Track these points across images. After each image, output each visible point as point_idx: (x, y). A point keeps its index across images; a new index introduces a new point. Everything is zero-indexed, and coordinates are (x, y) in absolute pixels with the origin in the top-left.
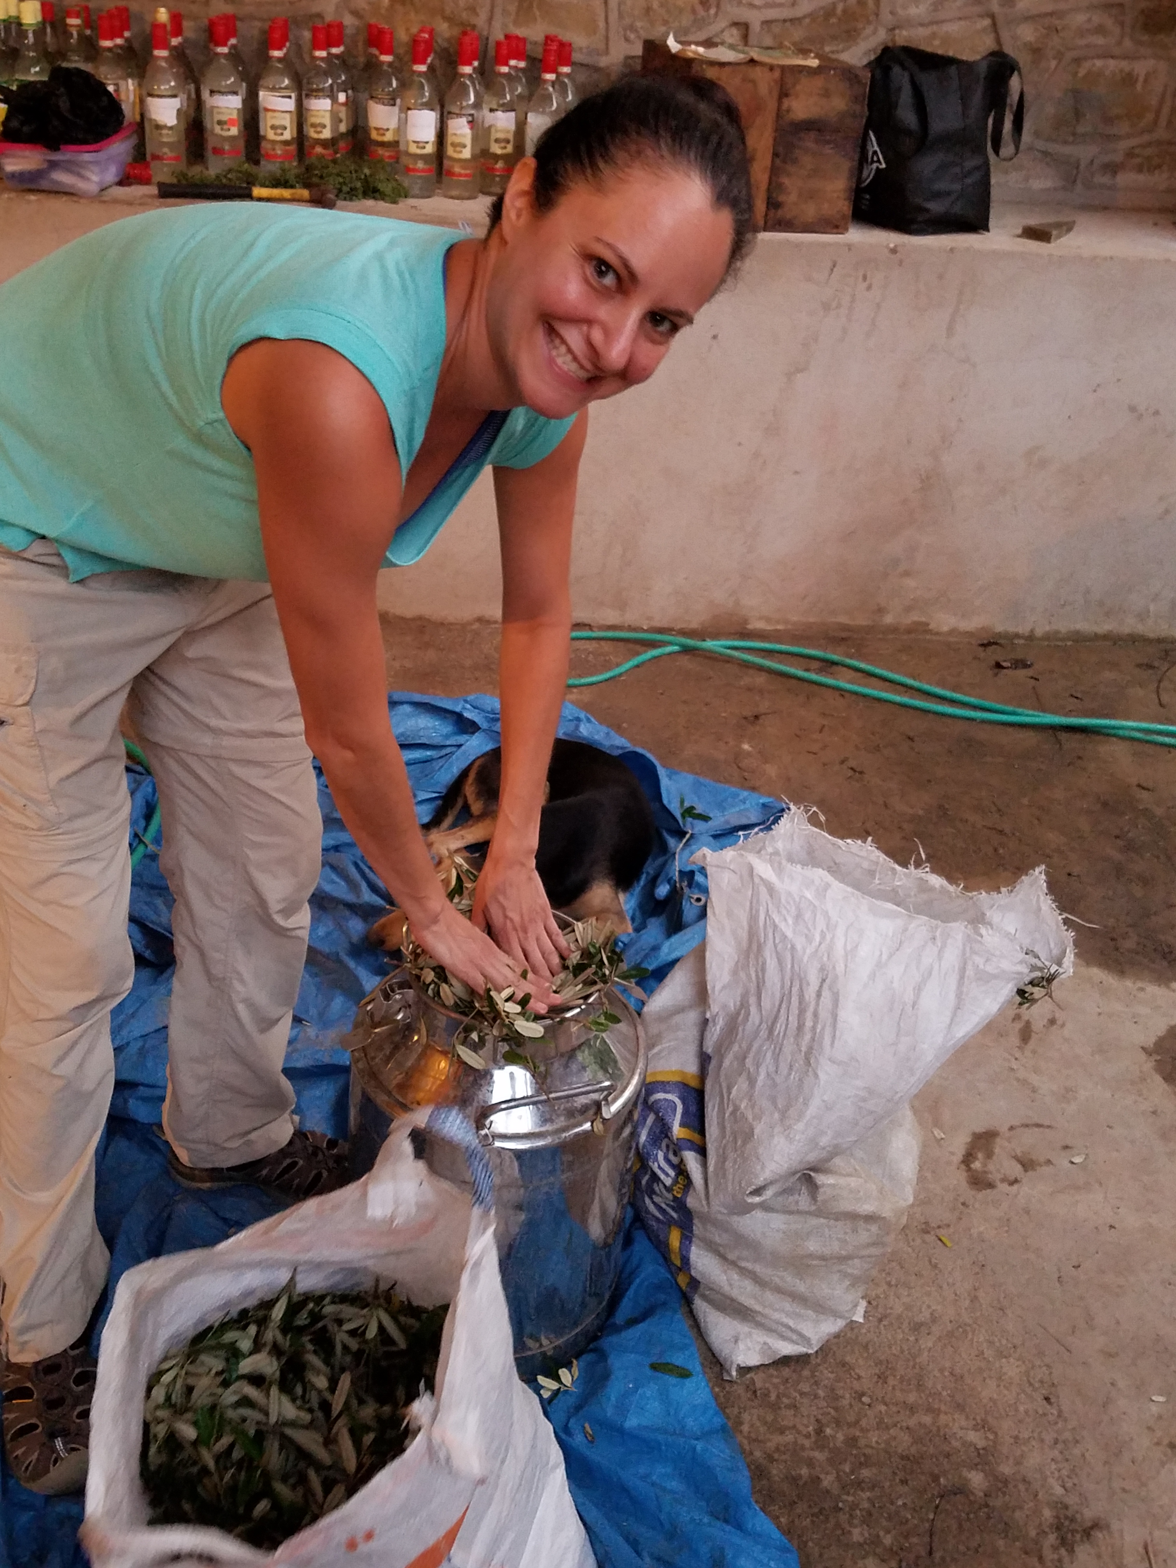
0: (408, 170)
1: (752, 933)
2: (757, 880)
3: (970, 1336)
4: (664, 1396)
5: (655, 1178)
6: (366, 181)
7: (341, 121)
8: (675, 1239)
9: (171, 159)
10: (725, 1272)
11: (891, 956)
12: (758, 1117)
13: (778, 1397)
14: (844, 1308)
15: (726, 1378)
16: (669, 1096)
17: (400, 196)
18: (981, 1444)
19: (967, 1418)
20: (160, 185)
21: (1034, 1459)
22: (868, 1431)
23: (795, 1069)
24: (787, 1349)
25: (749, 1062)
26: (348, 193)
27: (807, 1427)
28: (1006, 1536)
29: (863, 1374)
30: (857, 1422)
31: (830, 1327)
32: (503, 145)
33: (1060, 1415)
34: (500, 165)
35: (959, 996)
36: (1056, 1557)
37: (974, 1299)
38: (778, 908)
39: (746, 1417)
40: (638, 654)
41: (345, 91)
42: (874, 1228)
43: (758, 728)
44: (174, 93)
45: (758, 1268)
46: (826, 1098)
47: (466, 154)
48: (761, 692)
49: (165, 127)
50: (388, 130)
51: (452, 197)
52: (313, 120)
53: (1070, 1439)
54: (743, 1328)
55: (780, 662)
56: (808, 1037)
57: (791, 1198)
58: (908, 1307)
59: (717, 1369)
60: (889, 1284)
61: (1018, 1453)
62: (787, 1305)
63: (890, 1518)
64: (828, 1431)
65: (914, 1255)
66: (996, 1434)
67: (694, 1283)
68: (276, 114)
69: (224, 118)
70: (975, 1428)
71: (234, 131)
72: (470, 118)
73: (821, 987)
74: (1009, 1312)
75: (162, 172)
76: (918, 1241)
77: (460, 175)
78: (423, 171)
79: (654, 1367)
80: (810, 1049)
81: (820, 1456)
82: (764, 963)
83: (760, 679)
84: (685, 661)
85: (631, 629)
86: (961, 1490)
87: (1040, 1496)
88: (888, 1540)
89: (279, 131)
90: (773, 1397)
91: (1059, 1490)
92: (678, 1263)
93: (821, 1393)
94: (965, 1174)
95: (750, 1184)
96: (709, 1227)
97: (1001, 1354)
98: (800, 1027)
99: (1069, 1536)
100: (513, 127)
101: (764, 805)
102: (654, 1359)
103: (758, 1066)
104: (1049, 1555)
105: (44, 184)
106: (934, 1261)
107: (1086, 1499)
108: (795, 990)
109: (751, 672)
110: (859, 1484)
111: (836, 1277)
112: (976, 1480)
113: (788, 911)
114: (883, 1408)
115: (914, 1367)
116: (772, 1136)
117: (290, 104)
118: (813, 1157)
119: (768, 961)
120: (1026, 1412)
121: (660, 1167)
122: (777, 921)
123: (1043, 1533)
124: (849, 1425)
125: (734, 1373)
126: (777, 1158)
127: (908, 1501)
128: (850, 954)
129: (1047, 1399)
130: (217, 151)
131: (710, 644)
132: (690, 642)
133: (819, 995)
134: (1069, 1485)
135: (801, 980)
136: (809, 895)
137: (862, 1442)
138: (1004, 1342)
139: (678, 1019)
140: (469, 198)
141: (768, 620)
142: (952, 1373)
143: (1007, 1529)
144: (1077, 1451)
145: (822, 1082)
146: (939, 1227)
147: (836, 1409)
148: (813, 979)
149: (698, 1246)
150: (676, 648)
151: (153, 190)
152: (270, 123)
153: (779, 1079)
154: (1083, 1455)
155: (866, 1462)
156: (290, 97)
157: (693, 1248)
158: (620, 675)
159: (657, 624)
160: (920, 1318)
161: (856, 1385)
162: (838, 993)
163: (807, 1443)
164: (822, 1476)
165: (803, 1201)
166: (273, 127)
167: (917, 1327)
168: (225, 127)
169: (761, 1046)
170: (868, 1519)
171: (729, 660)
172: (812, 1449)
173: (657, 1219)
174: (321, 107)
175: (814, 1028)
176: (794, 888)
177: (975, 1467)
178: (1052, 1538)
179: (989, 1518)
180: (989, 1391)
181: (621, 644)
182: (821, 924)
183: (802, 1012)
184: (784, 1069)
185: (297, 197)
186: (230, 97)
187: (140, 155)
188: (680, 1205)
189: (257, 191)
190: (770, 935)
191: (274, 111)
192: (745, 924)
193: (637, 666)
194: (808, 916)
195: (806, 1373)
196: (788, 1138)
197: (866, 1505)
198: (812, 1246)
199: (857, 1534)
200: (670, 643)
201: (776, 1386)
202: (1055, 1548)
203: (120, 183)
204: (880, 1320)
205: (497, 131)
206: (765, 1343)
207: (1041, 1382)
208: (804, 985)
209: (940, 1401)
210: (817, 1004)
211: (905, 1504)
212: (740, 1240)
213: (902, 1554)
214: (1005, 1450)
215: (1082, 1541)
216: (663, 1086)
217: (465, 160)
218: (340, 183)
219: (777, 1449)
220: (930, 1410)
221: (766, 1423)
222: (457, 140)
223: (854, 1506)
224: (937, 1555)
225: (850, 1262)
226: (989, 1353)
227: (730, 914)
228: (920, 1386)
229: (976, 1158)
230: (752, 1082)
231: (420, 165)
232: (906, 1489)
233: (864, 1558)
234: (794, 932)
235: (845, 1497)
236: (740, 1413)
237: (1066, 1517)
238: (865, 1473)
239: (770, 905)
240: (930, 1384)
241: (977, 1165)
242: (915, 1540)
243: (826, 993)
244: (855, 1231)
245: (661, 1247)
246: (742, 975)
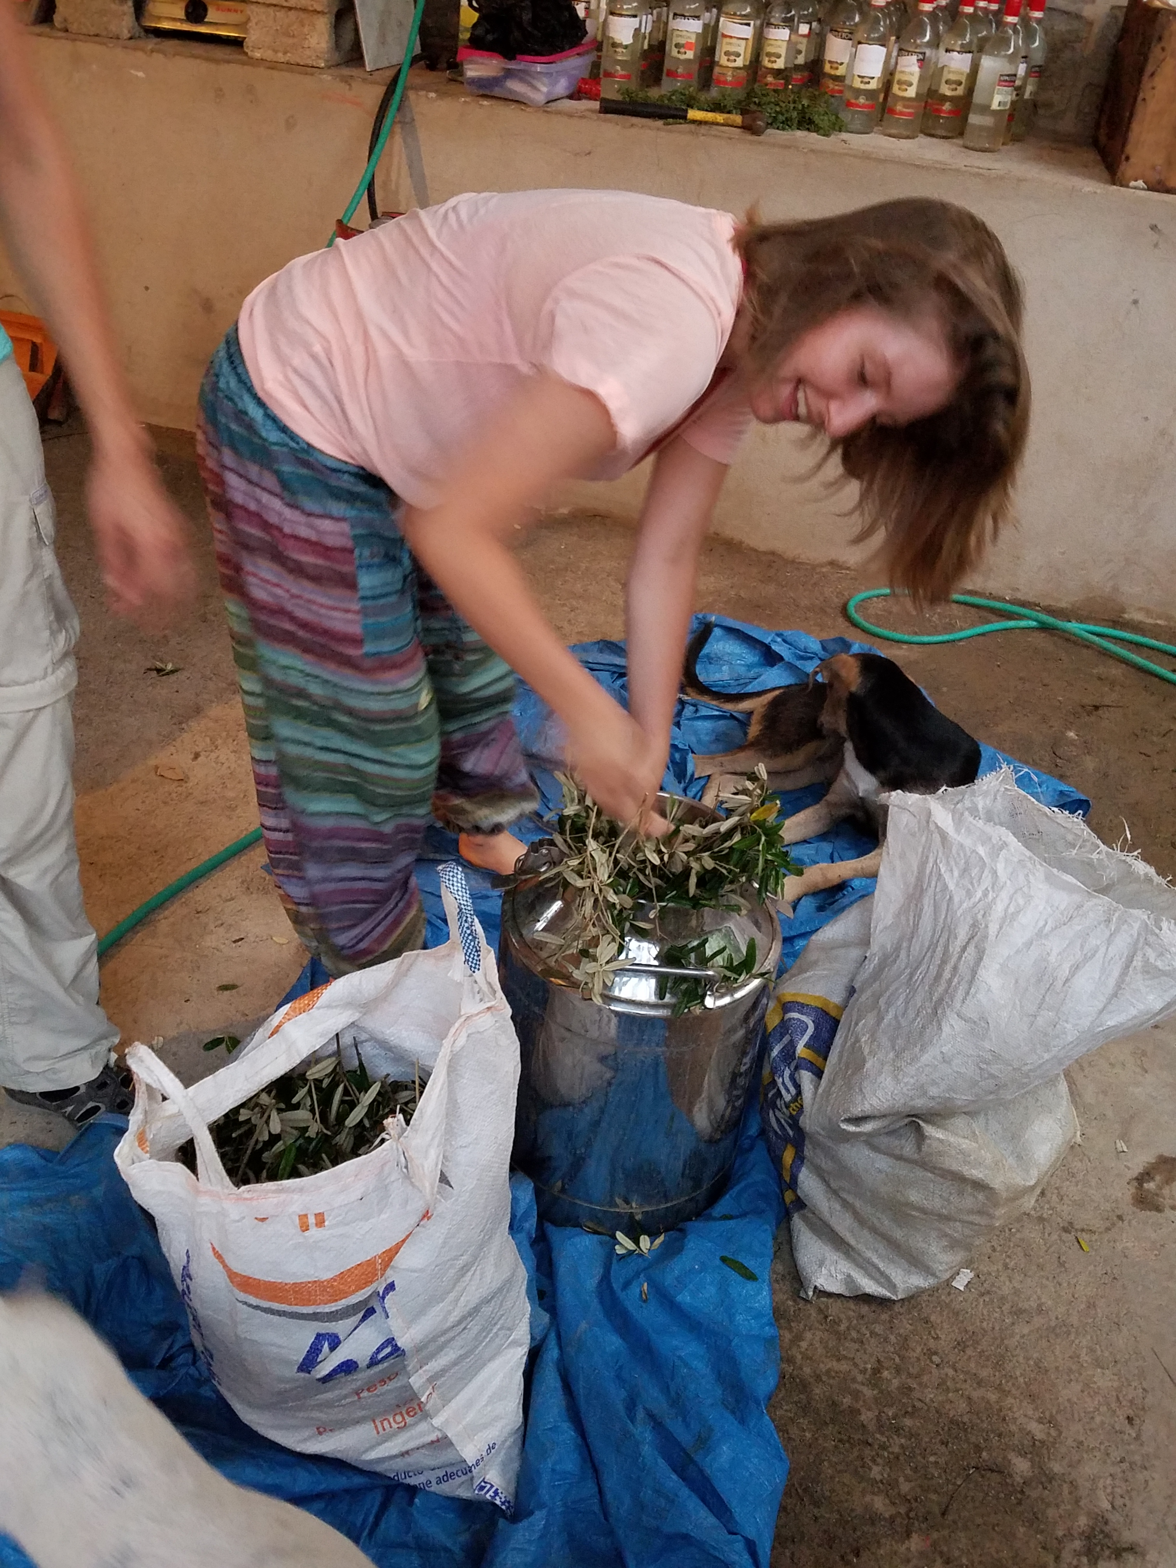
0: (849, 104)
1: (919, 879)
2: (932, 827)
3: (1072, 1337)
4: (723, 1287)
5: (779, 1094)
6: (803, 112)
7: (800, 52)
8: (788, 1156)
9: (621, 77)
10: (829, 1200)
11: (1053, 930)
12: (872, 1053)
13: (848, 1328)
14: (939, 1268)
15: (802, 1295)
16: (803, 1018)
17: (834, 129)
18: (1039, 1436)
19: (1036, 1409)
20: (603, 101)
21: (1090, 1468)
22: (926, 1386)
23: (921, 1015)
24: (870, 1287)
25: (882, 1001)
26: (783, 123)
27: (866, 1363)
28: (1031, 1525)
29: (943, 1337)
30: (917, 1376)
31: (918, 1281)
32: (954, 86)
33: (1138, 1438)
34: (947, 106)
35: (1119, 986)
36: (1075, 1562)
37: (1091, 1305)
38: (947, 858)
39: (808, 1335)
40: (988, 622)
41: (810, 23)
42: (981, 1197)
43: (1093, 719)
44: (633, 13)
45: (858, 1204)
46: (944, 1050)
47: (911, 92)
48: (1112, 684)
49: (620, 45)
50: (842, 64)
51: (890, 136)
52: (769, 49)
53: (1139, 1463)
54: (831, 1255)
55: (1147, 658)
56: (941, 989)
57: (897, 1142)
58: (1016, 1292)
59: (796, 1286)
60: (1006, 1267)
61: (1076, 1458)
62: (881, 1247)
63: (915, 1470)
64: (886, 1374)
65: (1044, 1248)
66: (1060, 1433)
67: (800, 1204)
68: (734, 41)
69: (682, 41)
70: (1040, 1421)
71: (690, 55)
72: (921, 57)
73: (968, 943)
74: (1124, 1329)
75: (610, 90)
76: (1055, 1237)
77: (901, 113)
78: (863, 106)
79: (724, 1259)
80: (941, 1000)
81: (868, 1393)
82: (921, 910)
83: (1116, 671)
84: (1040, 640)
85: (991, 597)
86: (1000, 1470)
87: (1082, 1503)
88: (905, 1487)
89: (732, 58)
90: (843, 1327)
91: (1106, 1505)
92: (787, 1179)
93: (892, 1338)
94: (1133, 1190)
95: (846, 1111)
96: (818, 1151)
97: (1098, 1363)
98: (938, 977)
99: (1098, 1549)
100: (967, 70)
101: (1061, 792)
102: (725, 1254)
103: (889, 1004)
104: (1067, 1556)
105: (497, 92)
106: (1063, 1258)
107: (1131, 1522)
108: (942, 941)
109: (1111, 662)
110: (898, 1430)
111: (934, 1234)
112: (1021, 1466)
113: (956, 864)
114: (951, 1372)
115: (999, 1346)
116: (880, 1073)
117: (747, 32)
118: (920, 1103)
119: (926, 907)
120: (1103, 1423)
121: (783, 1083)
122: (943, 870)
123: (1069, 1535)
124: (910, 1375)
125: (811, 1293)
126: (880, 1094)
127: (942, 1461)
128: (1009, 918)
129: (1130, 1419)
130: (672, 74)
131: (1073, 626)
132: (1050, 620)
133: (964, 949)
134: (1119, 1502)
135: (950, 932)
136: (981, 851)
137: (916, 1394)
138: (1107, 1354)
139: (842, 952)
140: (908, 137)
141: (1148, 612)
142: (1036, 1364)
143: (1035, 1520)
144: (1140, 1476)
145: (944, 1035)
146: (1083, 1230)
147: (902, 1358)
148: (962, 933)
149: (808, 1168)
150: (1034, 624)
151: (596, 105)
152: (726, 48)
153: (904, 1023)
154: (1146, 1481)
155: (913, 1413)
156: (748, 25)
157: (803, 1169)
158: (961, 640)
159: (1020, 596)
160: (1025, 1305)
161: (932, 1343)
162: (983, 952)
163: (860, 1378)
164: (863, 1410)
165: (908, 1148)
166: (727, 53)
167: (1018, 1312)
168: (682, 50)
169: (897, 989)
170: (893, 1462)
171: (1088, 645)
172: (863, 1384)
173: (776, 1132)
174: (779, 36)
175: (950, 982)
176: (968, 842)
177: (1023, 1454)
178: (1077, 1544)
179: (1019, 1503)
180: (1069, 1392)
181: (973, 611)
182: (987, 882)
183: (944, 962)
184: (911, 1014)
185: (730, 122)
186: (691, 21)
187: (596, 73)
188: (794, 1122)
189: (693, 114)
190: (933, 884)
191: (731, 37)
192: (915, 868)
193: (983, 634)
194: (975, 872)
195: (885, 1317)
196: (896, 1078)
197: (896, 1450)
198: (914, 1196)
199: (876, 1472)
200: (1029, 618)
201: (849, 1319)
202: (1077, 1554)
203: (571, 97)
204: (982, 1295)
205: (949, 72)
206: (849, 1276)
207: (1131, 1402)
208: (952, 936)
209: (1013, 1385)
210: (960, 957)
211: (936, 1463)
212: (844, 1171)
213: (914, 1505)
214: (1063, 1450)
215: (1110, 1557)
216: (802, 1007)
217: (910, 99)
218: (776, 112)
219: (828, 1372)
220: (999, 1388)
221: (826, 1347)
222: (905, 78)
223: (883, 1447)
224: (950, 1518)
225: (951, 1224)
226: (1085, 1357)
227: (902, 856)
228: (998, 1365)
229: (1153, 1179)
230: (880, 1020)
231: (862, 100)
232: (943, 1449)
233: (873, 1493)
234: (957, 885)
235: (878, 1436)
236: (804, 1330)
237: (1102, 1531)
238: (908, 1422)
239: (940, 854)
240: (1008, 1366)
241: (1150, 1186)
242: (934, 1497)
243: (971, 949)
244: (961, 1193)
245: (777, 1161)
246: (903, 918)
